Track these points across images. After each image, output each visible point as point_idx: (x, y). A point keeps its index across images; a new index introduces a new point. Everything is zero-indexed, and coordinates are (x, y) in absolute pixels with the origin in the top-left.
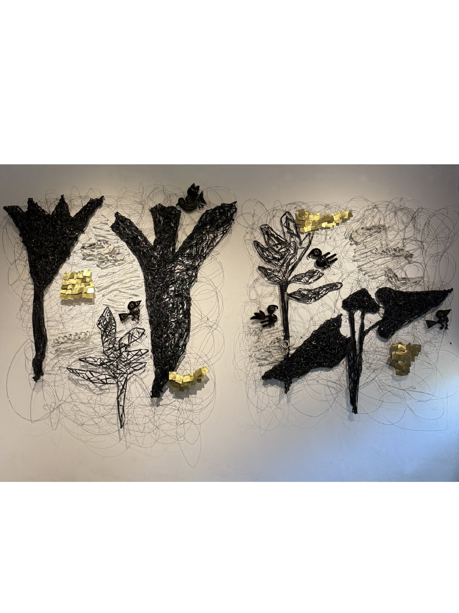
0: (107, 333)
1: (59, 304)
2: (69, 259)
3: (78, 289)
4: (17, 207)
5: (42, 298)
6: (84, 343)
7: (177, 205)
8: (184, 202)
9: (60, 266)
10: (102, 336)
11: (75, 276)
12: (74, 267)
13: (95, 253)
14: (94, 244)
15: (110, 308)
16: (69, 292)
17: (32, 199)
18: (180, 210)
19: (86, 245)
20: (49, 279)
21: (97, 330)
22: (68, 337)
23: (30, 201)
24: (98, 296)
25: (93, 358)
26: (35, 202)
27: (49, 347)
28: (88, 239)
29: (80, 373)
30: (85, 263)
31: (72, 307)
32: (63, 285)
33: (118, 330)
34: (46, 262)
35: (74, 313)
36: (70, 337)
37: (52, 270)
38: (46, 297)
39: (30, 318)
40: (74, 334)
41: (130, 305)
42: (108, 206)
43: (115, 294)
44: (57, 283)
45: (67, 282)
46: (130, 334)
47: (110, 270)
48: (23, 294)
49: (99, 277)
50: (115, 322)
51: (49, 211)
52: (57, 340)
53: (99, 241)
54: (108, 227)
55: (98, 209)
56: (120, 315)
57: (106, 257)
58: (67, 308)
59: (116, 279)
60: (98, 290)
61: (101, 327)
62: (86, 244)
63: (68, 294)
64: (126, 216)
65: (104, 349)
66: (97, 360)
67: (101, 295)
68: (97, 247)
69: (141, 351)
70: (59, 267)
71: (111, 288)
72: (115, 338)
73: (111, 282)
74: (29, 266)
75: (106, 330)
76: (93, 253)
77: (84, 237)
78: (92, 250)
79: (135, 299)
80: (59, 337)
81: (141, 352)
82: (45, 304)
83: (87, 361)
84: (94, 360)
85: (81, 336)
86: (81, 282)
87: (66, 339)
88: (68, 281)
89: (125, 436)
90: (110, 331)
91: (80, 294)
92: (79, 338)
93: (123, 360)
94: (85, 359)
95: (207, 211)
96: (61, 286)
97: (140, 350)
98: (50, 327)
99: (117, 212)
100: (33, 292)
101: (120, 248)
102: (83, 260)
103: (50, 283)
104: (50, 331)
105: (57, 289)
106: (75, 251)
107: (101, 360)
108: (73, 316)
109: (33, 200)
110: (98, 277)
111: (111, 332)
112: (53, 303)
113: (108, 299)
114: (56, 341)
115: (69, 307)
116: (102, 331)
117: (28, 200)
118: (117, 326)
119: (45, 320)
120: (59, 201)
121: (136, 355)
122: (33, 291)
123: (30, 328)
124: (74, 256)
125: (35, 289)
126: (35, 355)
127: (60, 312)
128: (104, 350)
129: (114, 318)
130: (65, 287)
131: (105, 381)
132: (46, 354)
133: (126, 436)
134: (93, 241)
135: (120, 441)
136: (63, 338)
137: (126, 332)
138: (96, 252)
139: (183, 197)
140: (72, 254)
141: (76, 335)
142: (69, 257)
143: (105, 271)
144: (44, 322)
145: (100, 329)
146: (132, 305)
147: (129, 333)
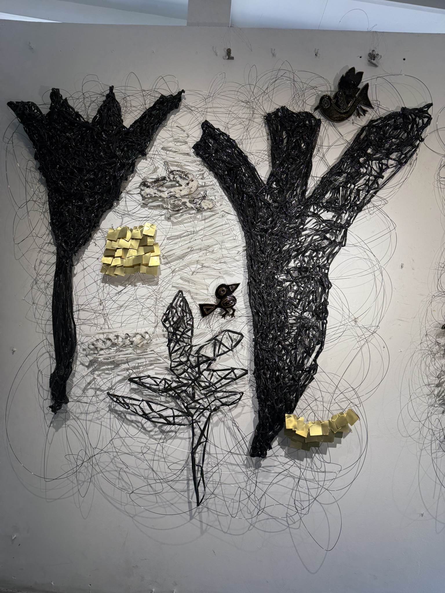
0: (178, 337)
1: (99, 282)
2: (118, 204)
3: (133, 257)
4: (33, 104)
5: (71, 271)
6: (139, 351)
7: (316, 109)
8: (331, 103)
9: (102, 215)
10: (170, 341)
11: (129, 235)
12: (126, 219)
13: (165, 195)
14: (164, 179)
15: (184, 293)
16: (117, 262)
17: (58, 90)
18: (320, 120)
19: (148, 180)
20: (83, 237)
21: (161, 330)
22: (113, 341)
23: (55, 94)
24: (165, 272)
25: (152, 378)
26: (64, 98)
27: (79, 354)
28: (152, 168)
29: (131, 404)
30: (146, 211)
31: (120, 288)
32: (107, 250)
33: (196, 332)
34: (80, 208)
35: (123, 298)
36: (116, 341)
37: (89, 221)
38: (78, 268)
39: (48, 303)
40: (123, 336)
41: (221, 289)
42: (190, 109)
43: (193, 269)
44: (96, 245)
45: (115, 245)
46: (215, 341)
47: (188, 227)
48: (38, 261)
49: (168, 239)
50: (193, 318)
51: (88, 116)
52: (93, 345)
53: (172, 172)
54: (188, 148)
55: (173, 116)
56: (201, 306)
57: (184, 203)
58: (112, 289)
59: (197, 243)
60: (166, 260)
61: (168, 325)
62: (148, 178)
63: (115, 266)
64: (222, 129)
65: (172, 363)
66: (160, 382)
67: (169, 271)
68: (167, 184)
69: (235, 371)
70: (101, 217)
71: (187, 259)
72: (192, 347)
73: (188, 248)
74: (49, 214)
75: (177, 332)
76: (162, 194)
77: (146, 165)
78: (160, 188)
79: (229, 281)
80: (97, 340)
81: (234, 373)
82: (76, 281)
83: (143, 383)
84: (155, 381)
85: (134, 339)
86: (139, 246)
87: (109, 343)
88: (117, 243)
89: (199, 513)
90: (183, 333)
91: (136, 267)
92: (132, 344)
93: (203, 384)
94: (140, 380)
95: (372, 121)
96: (103, 250)
97: (233, 369)
98: (83, 321)
99: (206, 121)
100: (54, 259)
101: (207, 188)
102: (142, 206)
103: (84, 245)
104: (83, 327)
105: (97, 256)
106: (130, 191)
107: (166, 382)
108: (121, 304)
109: (61, 93)
110: (166, 239)
111: (184, 336)
112: (89, 280)
113: (181, 278)
114: (92, 347)
115: (116, 288)
116: (171, 333)
117: (51, 91)
118: (195, 325)
119: (75, 308)
120: (104, 98)
121: (225, 378)
122: (55, 257)
123: (48, 320)
124: (127, 200)
125: (58, 254)
126: (54, 366)
127: (100, 295)
128: (173, 366)
129: (190, 310)
130: (110, 253)
131: (171, 419)
132: (74, 367)
133: (201, 512)
134: (162, 172)
135: (191, 519)
136: (103, 342)
137: (210, 337)
138: (166, 193)
139: (329, 94)
140: (123, 195)
141: (126, 338)
142: (118, 200)
143: (179, 229)
144: (72, 312)
145: (167, 328)
146: (223, 291)
147: (215, 338)
